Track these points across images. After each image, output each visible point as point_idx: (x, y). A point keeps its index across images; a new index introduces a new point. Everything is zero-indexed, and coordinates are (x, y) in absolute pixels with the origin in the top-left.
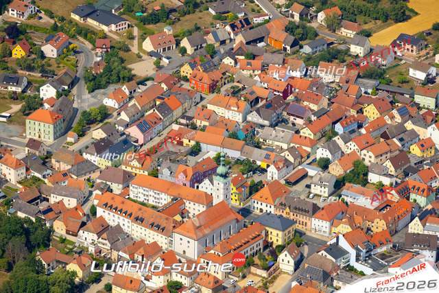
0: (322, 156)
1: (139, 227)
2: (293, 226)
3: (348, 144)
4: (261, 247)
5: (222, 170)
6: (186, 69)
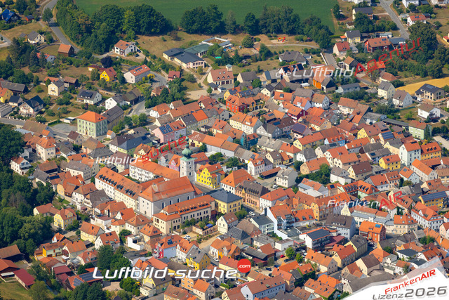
0: (299, 160)
1: (120, 193)
2: (240, 201)
3: (325, 153)
4: (209, 214)
5: (186, 151)
6: (227, 95)
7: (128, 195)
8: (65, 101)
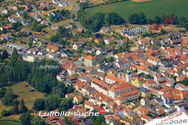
1: (101, 89)
2: (150, 92)
5: (128, 72)
6: (146, 49)
7: (104, 90)
8: (80, 52)
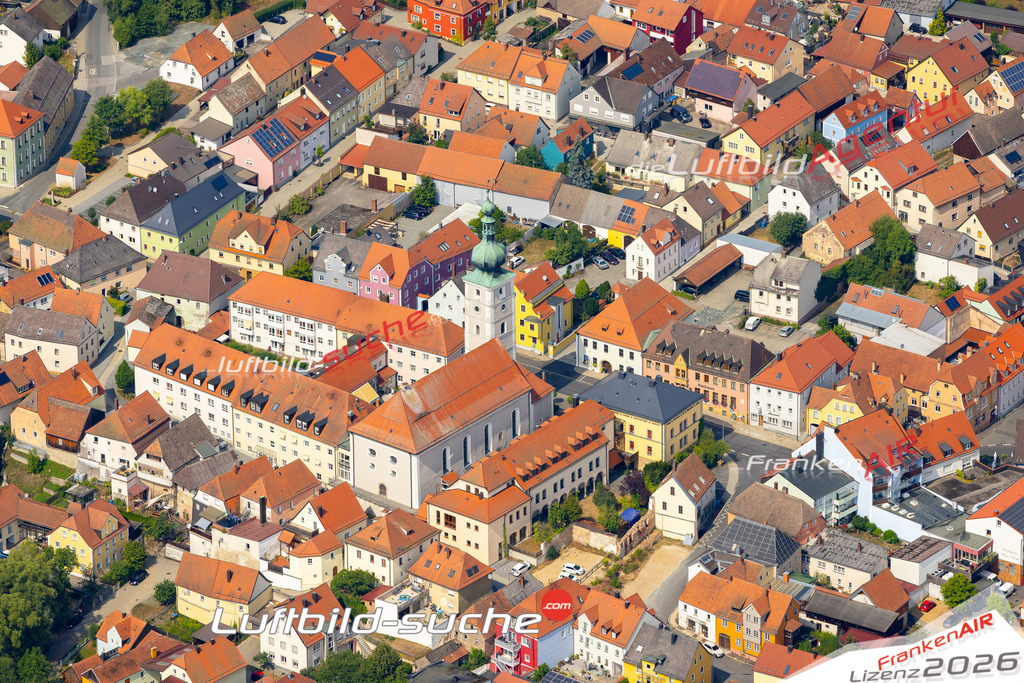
0: (783, 210)
1: (256, 420)
2: (696, 409)
3: (859, 174)
4: (604, 468)
7: (297, 430)
